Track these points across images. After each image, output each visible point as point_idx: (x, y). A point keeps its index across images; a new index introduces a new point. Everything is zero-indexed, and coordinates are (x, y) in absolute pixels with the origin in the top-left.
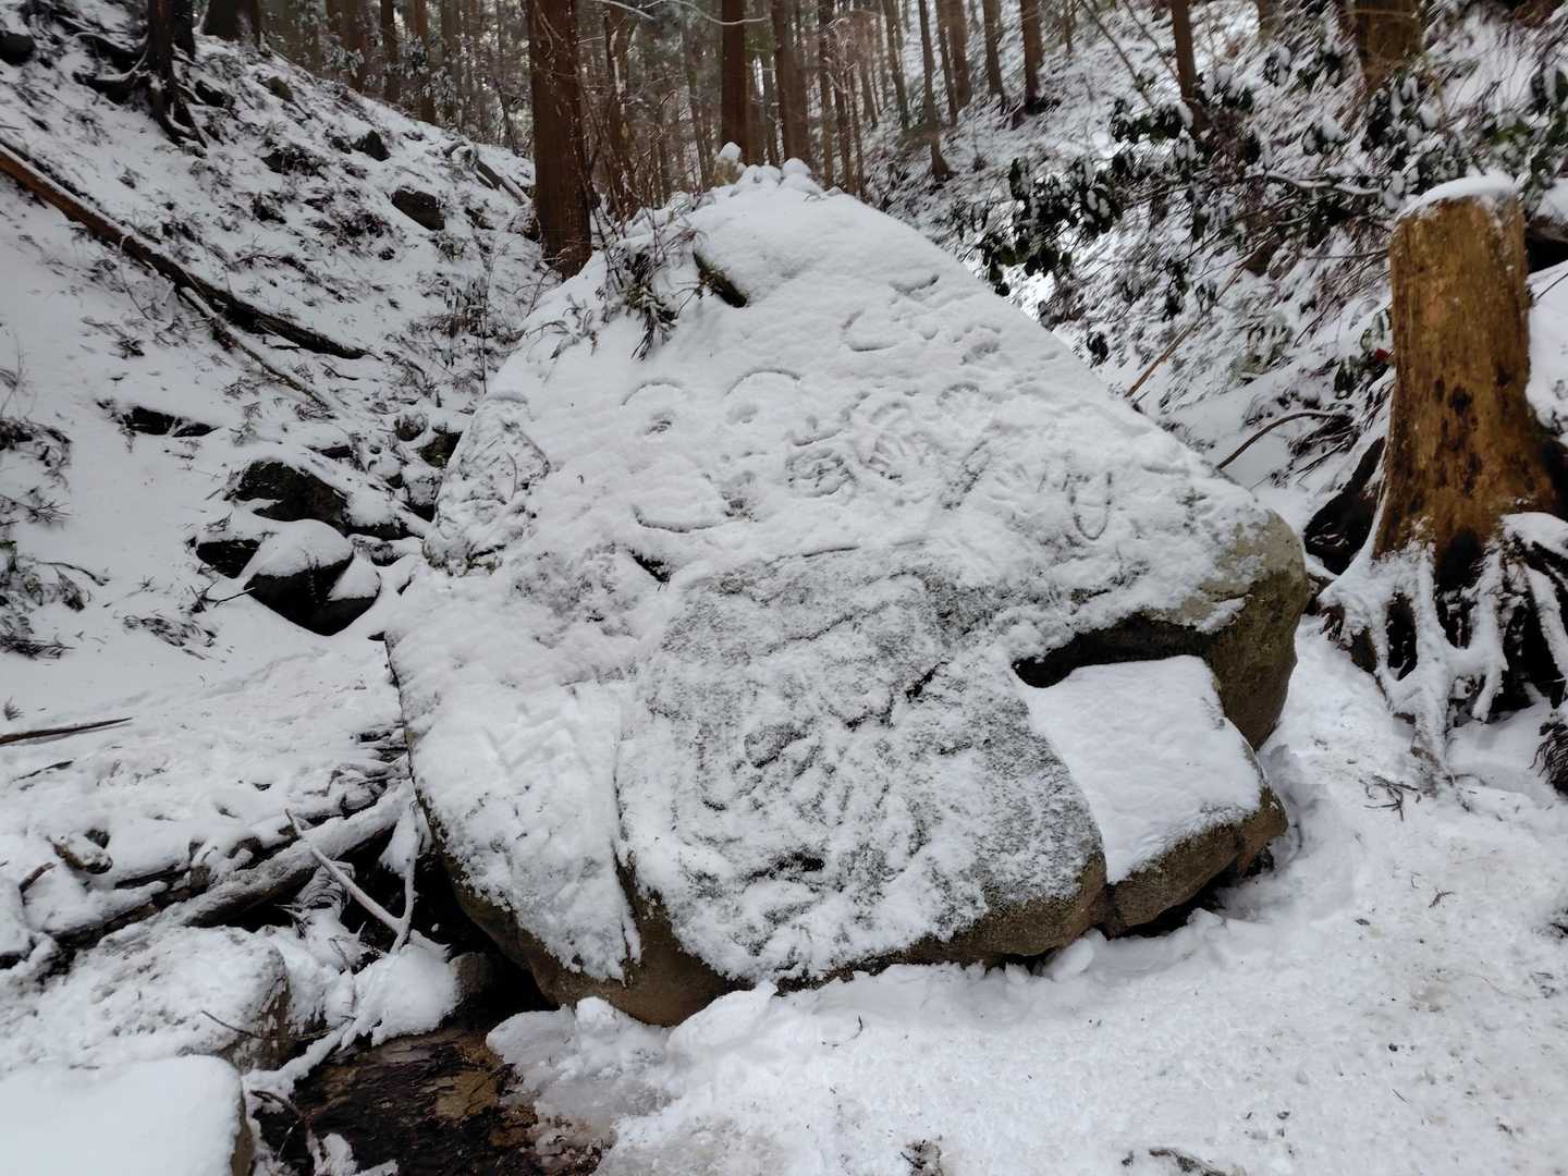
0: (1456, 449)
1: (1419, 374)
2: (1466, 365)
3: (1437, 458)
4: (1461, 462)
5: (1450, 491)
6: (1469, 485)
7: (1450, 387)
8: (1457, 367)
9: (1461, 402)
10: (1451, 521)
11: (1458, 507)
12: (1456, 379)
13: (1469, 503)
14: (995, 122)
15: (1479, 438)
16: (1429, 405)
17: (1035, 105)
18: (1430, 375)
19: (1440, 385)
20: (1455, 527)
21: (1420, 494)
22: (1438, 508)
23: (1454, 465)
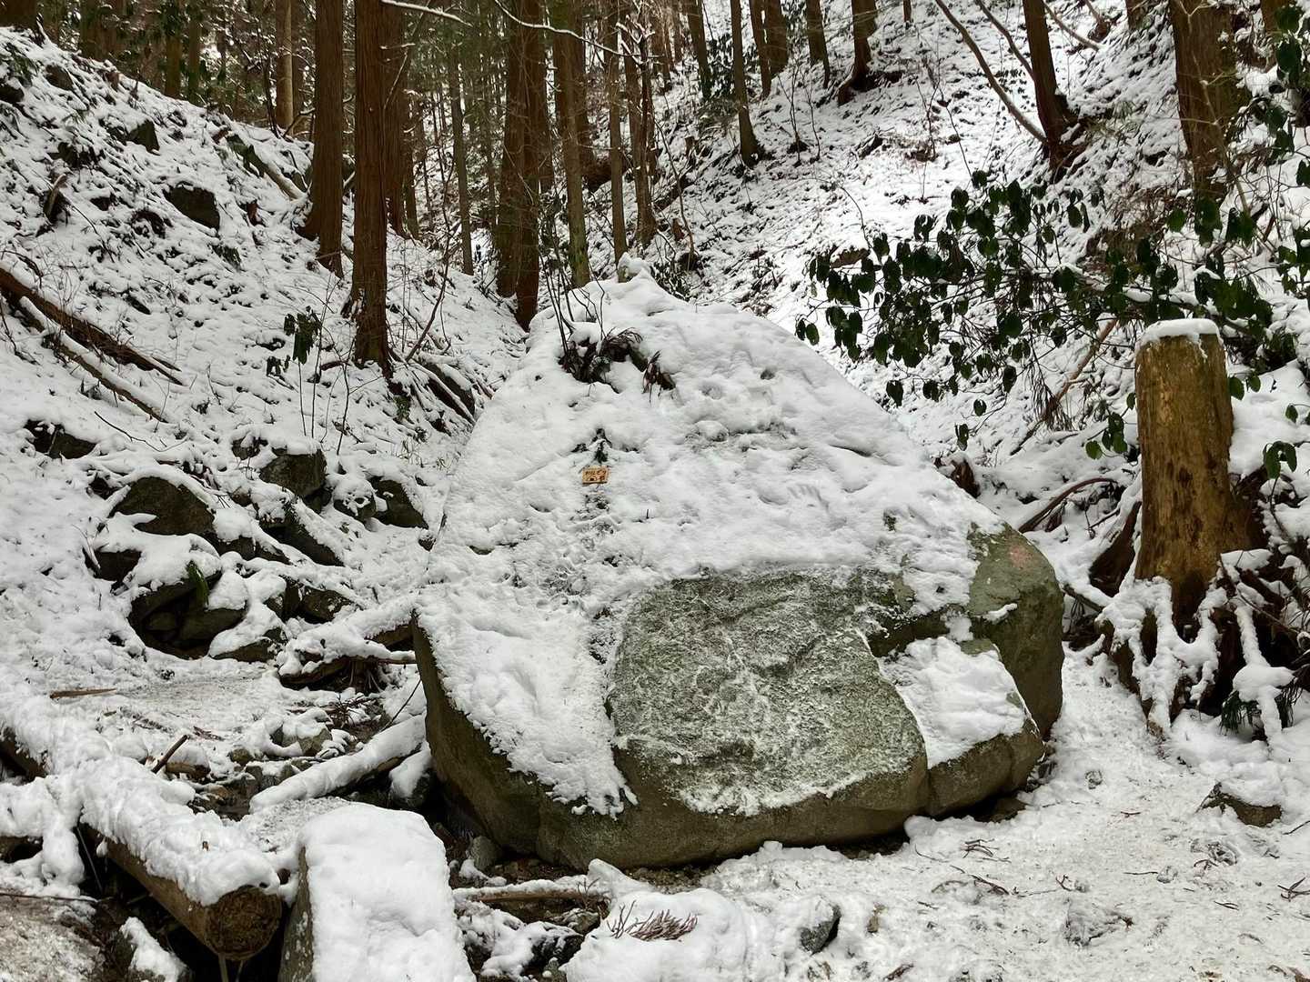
0: (1184, 512)
1: (1156, 457)
2: (1187, 454)
3: (1171, 518)
4: (1188, 522)
5: (1184, 542)
6: (1195, 538)
7: (1177, 468)
8: (1181, 454)
9: (1185, 478)
10: (1184, 563)
11: (1188, 552)
12: (1181, 462)
13: (1195, 552)
14: (816, 97)
15: (1198, 505)
16: (1164, 479)
17: (863, 80)
18: (1164, 458)
19: (1170, 465)
20: (1187, 570)
21: (1162, 545)
22: (1174, 555)
23: (1184, 523)
